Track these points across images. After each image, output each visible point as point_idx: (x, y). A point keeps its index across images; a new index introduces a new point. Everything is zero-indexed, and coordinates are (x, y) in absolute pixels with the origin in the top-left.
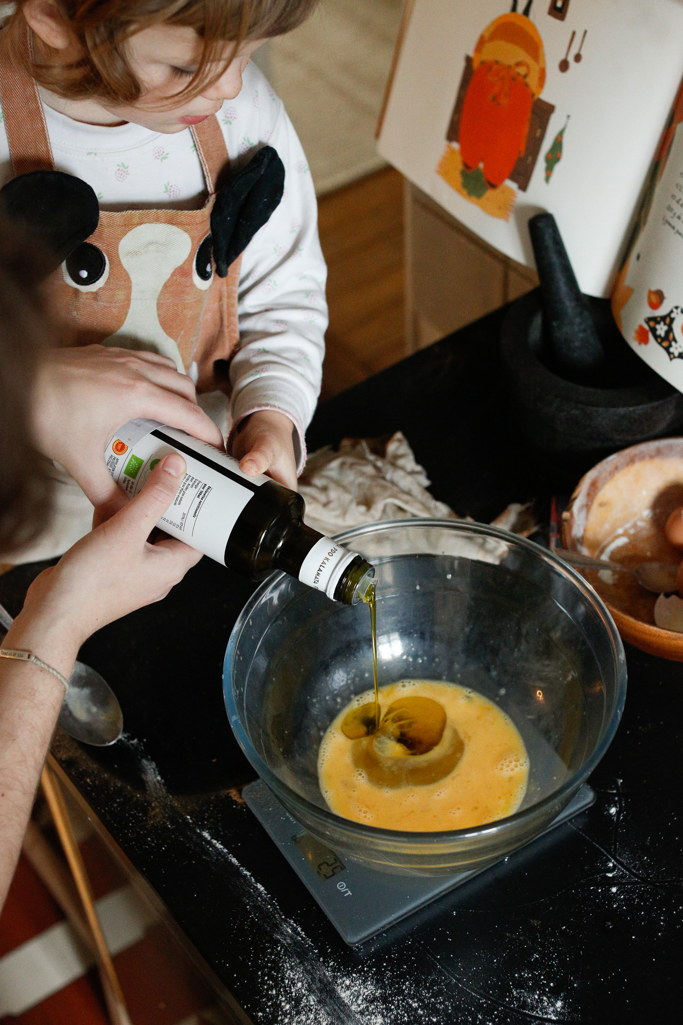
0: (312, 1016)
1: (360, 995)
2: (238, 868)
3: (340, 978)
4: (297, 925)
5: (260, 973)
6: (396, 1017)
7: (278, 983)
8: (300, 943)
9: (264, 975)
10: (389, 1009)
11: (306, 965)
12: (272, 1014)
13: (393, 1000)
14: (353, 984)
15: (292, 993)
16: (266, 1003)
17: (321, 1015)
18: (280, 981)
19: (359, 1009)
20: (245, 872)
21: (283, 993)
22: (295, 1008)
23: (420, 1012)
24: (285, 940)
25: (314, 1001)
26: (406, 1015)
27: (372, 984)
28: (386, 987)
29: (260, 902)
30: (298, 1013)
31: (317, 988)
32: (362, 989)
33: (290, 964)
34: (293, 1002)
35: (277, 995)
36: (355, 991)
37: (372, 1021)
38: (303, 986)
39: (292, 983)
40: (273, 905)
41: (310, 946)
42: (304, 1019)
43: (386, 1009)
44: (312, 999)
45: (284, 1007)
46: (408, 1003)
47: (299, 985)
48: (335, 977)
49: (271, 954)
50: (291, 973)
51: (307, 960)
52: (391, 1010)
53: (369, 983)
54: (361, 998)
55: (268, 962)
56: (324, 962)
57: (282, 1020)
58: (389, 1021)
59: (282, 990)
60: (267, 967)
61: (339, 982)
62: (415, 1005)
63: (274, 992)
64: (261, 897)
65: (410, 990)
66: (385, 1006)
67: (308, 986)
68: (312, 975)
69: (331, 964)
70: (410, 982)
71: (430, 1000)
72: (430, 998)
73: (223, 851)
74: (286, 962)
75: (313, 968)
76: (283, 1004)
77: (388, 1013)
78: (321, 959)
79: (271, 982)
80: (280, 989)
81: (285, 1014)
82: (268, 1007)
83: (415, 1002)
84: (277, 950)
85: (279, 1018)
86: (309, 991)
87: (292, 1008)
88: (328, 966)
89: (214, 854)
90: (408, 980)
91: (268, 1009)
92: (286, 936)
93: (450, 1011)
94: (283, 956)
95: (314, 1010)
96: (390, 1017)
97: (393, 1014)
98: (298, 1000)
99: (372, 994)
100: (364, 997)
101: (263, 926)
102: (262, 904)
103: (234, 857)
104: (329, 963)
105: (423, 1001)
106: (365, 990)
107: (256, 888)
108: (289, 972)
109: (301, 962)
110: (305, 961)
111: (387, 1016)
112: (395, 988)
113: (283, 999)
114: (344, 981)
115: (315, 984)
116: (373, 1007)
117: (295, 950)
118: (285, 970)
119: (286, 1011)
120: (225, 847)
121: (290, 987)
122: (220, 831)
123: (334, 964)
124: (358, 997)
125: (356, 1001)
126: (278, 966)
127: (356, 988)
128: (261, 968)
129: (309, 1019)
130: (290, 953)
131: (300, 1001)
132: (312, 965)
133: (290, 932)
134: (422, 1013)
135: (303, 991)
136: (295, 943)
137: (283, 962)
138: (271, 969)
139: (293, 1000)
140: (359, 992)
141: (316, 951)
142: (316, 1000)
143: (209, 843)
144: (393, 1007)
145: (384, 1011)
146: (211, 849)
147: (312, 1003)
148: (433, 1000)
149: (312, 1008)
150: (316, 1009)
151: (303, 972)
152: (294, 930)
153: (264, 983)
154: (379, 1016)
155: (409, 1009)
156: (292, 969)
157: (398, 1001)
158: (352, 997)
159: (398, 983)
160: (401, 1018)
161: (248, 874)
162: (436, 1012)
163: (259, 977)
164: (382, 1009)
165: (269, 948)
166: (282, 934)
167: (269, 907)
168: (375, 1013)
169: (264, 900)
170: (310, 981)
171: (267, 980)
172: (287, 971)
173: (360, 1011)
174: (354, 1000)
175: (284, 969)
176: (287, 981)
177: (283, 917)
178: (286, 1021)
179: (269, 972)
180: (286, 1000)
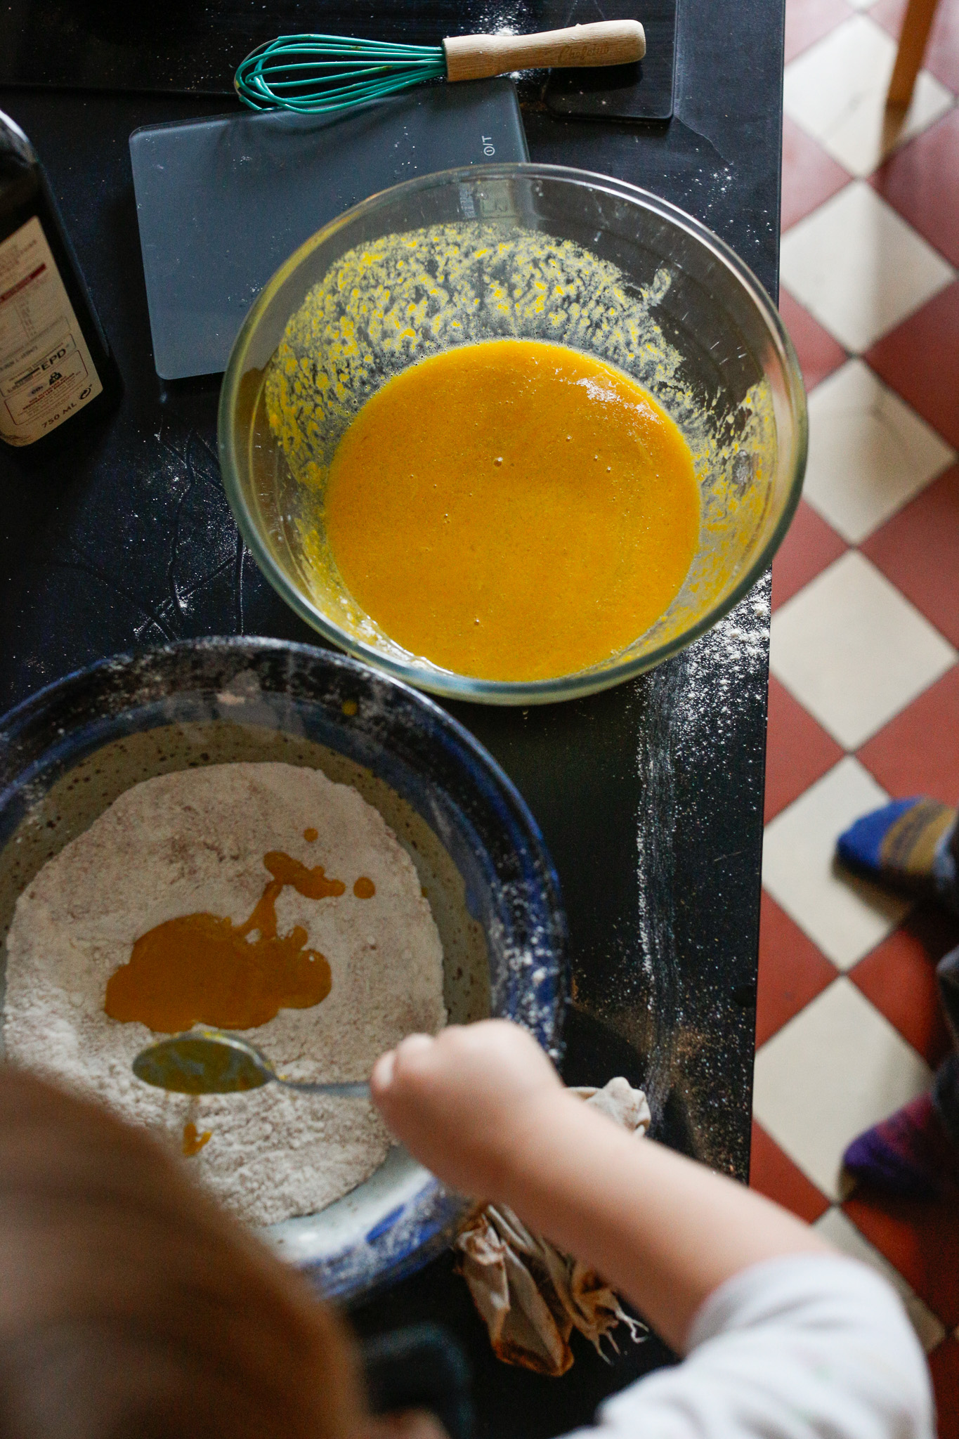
0: (707, 651)
2: (646, 888)
4: (637, 764)
5: (723, 743)
7: (712, 717)
8: (652, 742)
9: (720, 737)
11: (665, 711)
12: (745, 687)
15: (707, 693)
16: (742, 704)
17: (696, 645)
18: (708, 716)
20: (643, 877)
21: (716, 701)
22: (717, 675)
24: (664, 758)
25: (691, 665)
29: (655, 827)
30: (717, 666)
31: (676, 676)
33: (683, 726)
34: (714, 682)
35: (723, 703)
38: (688, 691)
39: (698, 703)
40: (644, 809)
41: (644, 730)
42: (717, 654)
44: (691, 670)
45: (728, 685)
47: (692, 695)
49: (693, 754)
50: (689, 715)
51: (660, 715)
55: (704, 748)
56: (645, 699)
57: (741, 672)
59: (715, 705)
60: (709, 743)
63: (725, 709)
64: (649, 831)
67: (683, 686)
68: (669, 694)
69: (640, 690)
73: (646, 926)
74: (685, 731)
75: (662, 702)
76: (725, 688)
78: (646, 703)
79: (719, 722)
80: (714, 708)
81: (732, 676)
82: (744, 698)
84: (683, 753)
85: (742, 676)
86: (687, 680)
87: (719, 677)
88: (645, 690)
89: (659, 932)
91: (746, 696)
92: (660, 762)
94: (682, 742)
95: (699, 656)
98: (707, 680)
101: (675, 795)
102: (655, 822)
103: (639, 907)
104: (641, 694)
107: (645, 847)
108: (691, 719)
109: (669, 718)
110: (663, 717)
113: (721, 694)
115: (675, 682)
117: (663, 738)
118: (692, 724)
119: (728, 679)
120: (639, 929)
121: (703, 700)
122: (628, 956)
123: (636, 688)
126: (696, 735)
128: (718, 748)
130: (671, 737)
131: (704, 676)
132: (659, 705)
133: (652, 762)
135: (693, 685)
136: (657, 746)
137: (688, 735)
138: (706, 737)
139: (713, 684)
141: (643, 717)
143: (653, 951)
146: (657, 941)
147: (694, 665)
149: (699, 660)
150: (696, 655)
151: (676, 707)
152: (646, 761)
153: (727, 729)
156: (685, 719)
161: (639, 872)
163: (727, 738)
165: (689, 763)
166: (662, 768)
167: (650, 811)
169: (649, 824)
170: (677, 691)
171: (720, 728)
172: (692, 721)
175: (694, 726)
176: (702, 710)
177: (645, 786)
178: (737, 668)
179: (711, 735)
180: (718, 690)
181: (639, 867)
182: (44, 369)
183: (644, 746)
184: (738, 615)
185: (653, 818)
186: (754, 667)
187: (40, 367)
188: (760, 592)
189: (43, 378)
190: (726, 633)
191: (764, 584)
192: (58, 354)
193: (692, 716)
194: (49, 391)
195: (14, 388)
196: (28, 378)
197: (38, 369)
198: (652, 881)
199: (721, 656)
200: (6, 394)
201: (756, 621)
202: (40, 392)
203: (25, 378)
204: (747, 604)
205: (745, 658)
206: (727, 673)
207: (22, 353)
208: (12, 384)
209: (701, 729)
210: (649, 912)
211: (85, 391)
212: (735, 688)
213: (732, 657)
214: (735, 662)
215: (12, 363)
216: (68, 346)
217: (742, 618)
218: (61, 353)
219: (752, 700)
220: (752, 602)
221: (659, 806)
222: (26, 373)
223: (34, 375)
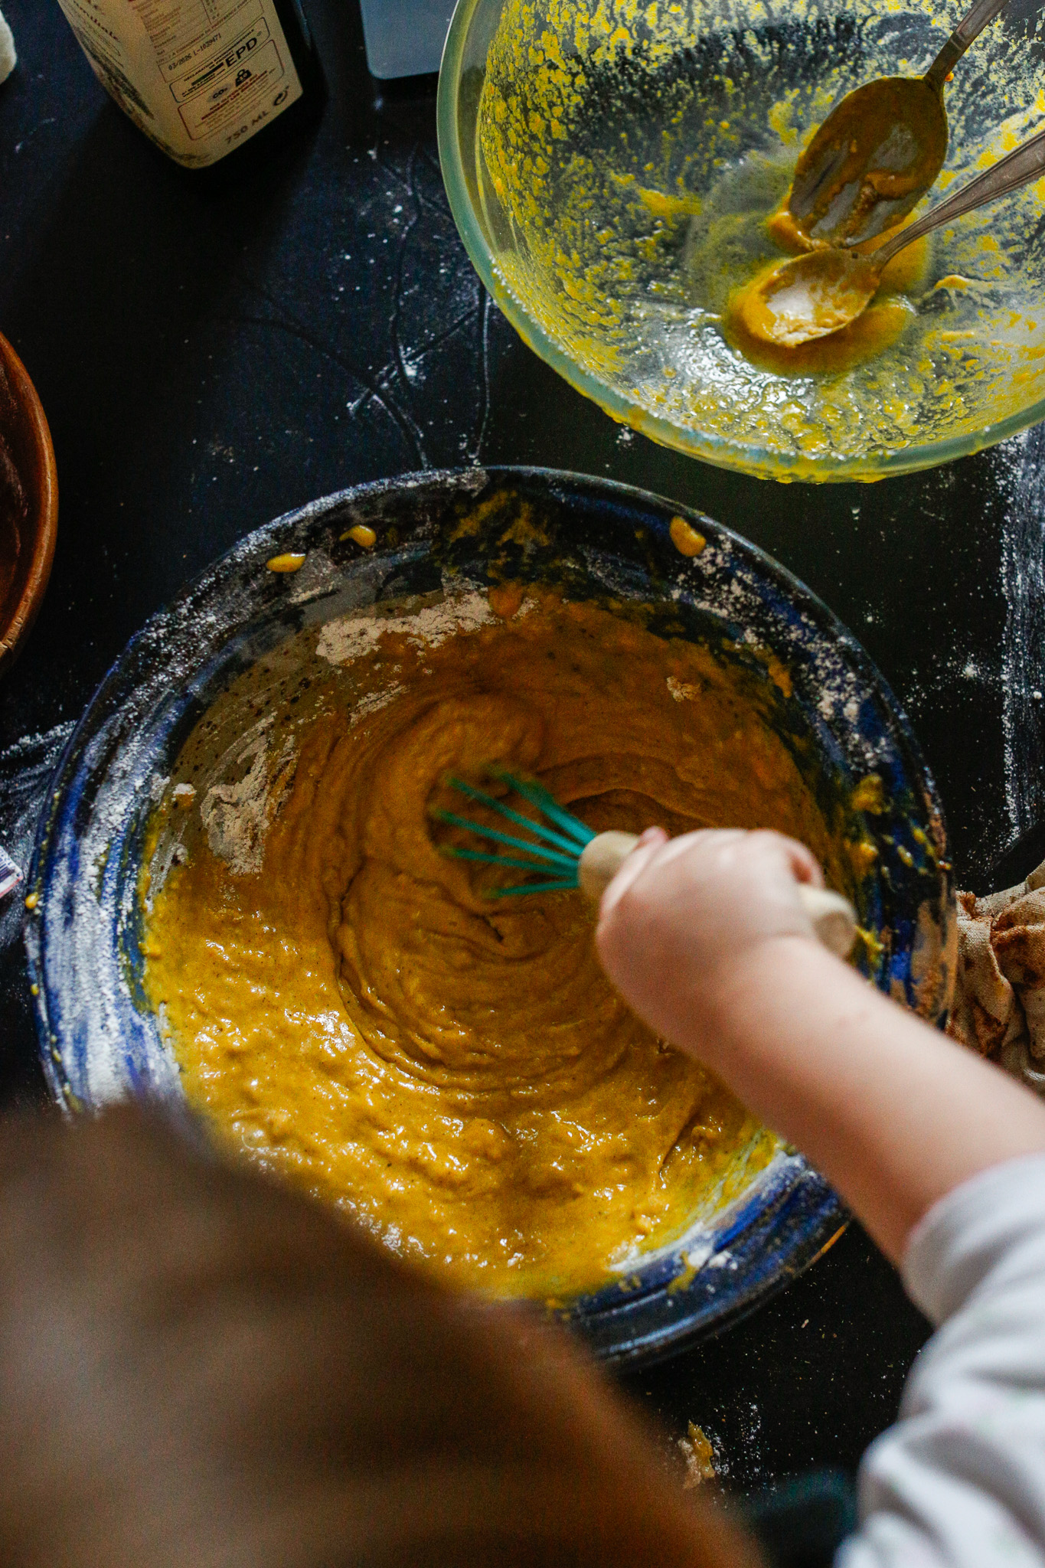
2: (1013, 740)
4: (1001, 579)
8: (1019, 550)
11: (1037, 511)
20: (1009, 725)
24: (1036, 571)
29: (1025, 660)
40: (1009, 637)
41: (1009, 534)
48: (1013, 460)
51: (1030, 515)
56: (1010, 494)
64: (1016, 667)
69: (1003, 482)
73: (1013, 788)
75: (1032, 498)
78: (1011, 500)
88: (1009, 482)
89: (1030, 796)
92: (1030, 576)
102: (1025, 654)
103: (1004, 764)
104: (1005, 487)
107: (1012, 687)
110: (1034, 517)
114: (1006, 445)
117: (1035, 545)
120: (1005, 792)
122: (990, 827)
123: (998, 479)
132: (1030, 502)
133: (1019, 577)
136: (1026, 555)
141: (1007, 518)
143: (1022, 821)
146: (1028, 808)
152: (1012, 575)
161: (1005, 719)
166: (1033, 584)
167: (1018, 640)
169: (1016, 657)
177: (1011, 607)
181: (1005, 712)
182: (229, 65)
183: (1010, 555)
185: (1022, 649)
187: (224, 61)
189: (227, 78)
192: (247, 44)
194: (235, 95)
195: (190, 91)
196: (208, 77)
197: (222, 64)
198: (1020, 730)
200: (180, 98)
202: (224, 96)
203: (204, 77)
207: (201, 44)
208: (188, 85)
210: (1017, 771)
215: (189, 57)
216: (260, 33)
218: (251, 43)
221: (1029, 632)
222: (207, 70)
223: (216, 73)
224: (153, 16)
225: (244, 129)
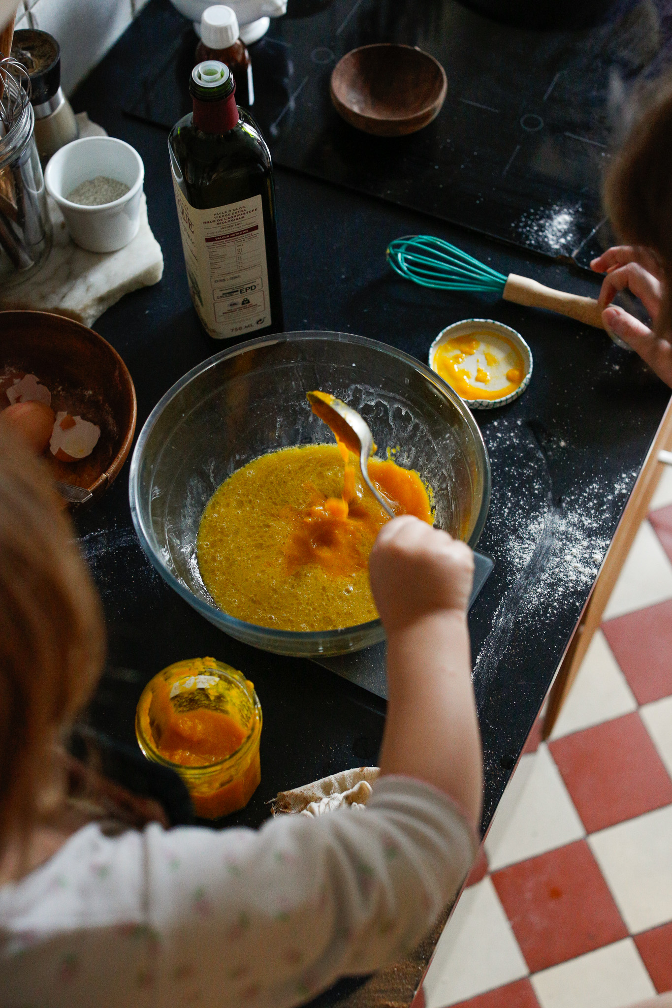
0: (557, 570)
1: (521, 548)
3: (516, 567)
4: (493, 617)
5: (547, 621)
6: (522, 518)
7: (547, 606)
8: (506, 607)
9: (547, 618)
10: (520, 525)
11: (521, 594)
12: (572, 596)
13: (512, 526)
14: (516, 556)
15: (548, 592)
16: (567, 604)
17: (552, 565)
18: (544, 605)
19: (532, 543)
21: (552, 598)
22: (558, 584)
23: (509, 505)
24: (510, 619)
25: (545, 574)
26: (517, 513)
27: (508, 544)
28: (504, 535)
29: (491, 653)
30: (560, 580)
31: (534, 577)
32: (516, 549)
33: (527, 605)
34: (555, 587)
35: (556, 600)
36: (520, 552)
37: (536, 531)
38: (539, 588)
39: (541, 596)
40: (488, 642)
41: (504, 600)
42: (562, 574)
43: (521, 527)
44: (544, 577)
45: (562, 592)
46: (508, 515)
47: (539, 590)
48: (518, 570)
49: (528, 622)
50: (534, 600)
51: (517, 595)
52: (520, 523)
53: (508, 546)
54: (523, 546)
55: (536, 621)
56: (511, 584)
57: (573, 588)
58: (529, 521)
59: (550, 600)
60: (540, 619)
61: (520, 566)
62: (507, 511)
63: (555, 604)
64: (486, 654)
65: (497, 519)
66: (519, 529)
67: (536, 584)
68: (526, 586)
69: (510, 578)
70: (492, 521)
71: (497, 503)
72: (496, 504)
74: (528, 608)
75: (521, 588)
76: (560, 593)
77: (523, 524)
78: (511, 586)
79: (550, 610)
80: (550, 601)
82: (569, 601)
83: (504, 512)
84: (522, 620)
85: (572, 590)
86: (540, 582)
87: (559, 586)
88: (513, 579)
90: (491, 523)
91: (571, 601)
92: (507, 620)
93: (497, 488)
94: (524, 613)
95: (552, 571)
96: (525, 522)
97: (522, 521)
98: (551, 585)
99: (516, 540)
100: (521, 544)
101: (508, 640)
102: (492, 651)
104: (510, 580)
105: (501, 506)
106: (515, 546)
107: (480, 662)
108: (534, 603)
109: (521, 598)
110: (518, 596)
111: (526, 524)
112: (502, 528)
113: (556, 595)
114: (518, 563)
115: (532, 580)
116: (525, 536)
117: (514, 608)
118: (533, 606)
119: (564, 589)
121: (545, 595)
123: (508, 576)
124: (523, 548)
125: (527, 548)
126: (534, 612)
127: (518, 553)
128: (543, 623)
129: (560, 571)
130: (518, 609)
131: (550, 583)
132: (519, 590)
133: (502, 618)
134: (509, 504)
135: (542, 586)
136: (509, 611)
137: (529, 611)
138: (539, 616)
139: (554, 588)
140: (519, 550)
141: (506, 593)
142: (543, 574)
144: (517, 523)
145: (523, 527)
147: (547, 575)
148: (495, 502)
149: (551, 573)
150: (550, 570)
151: (528, 594)
152: (499, 616)
153: (553, 615)
154: (529, 528)
155: (512, 512)
156: (530, 602)
157: (510, 522)
158: (527, 552)
159: (497, 528)
160: (522, 514)
162: (503, 496)
163: (551, 620)
164: (522, 529)
165: (523, 626)
166: (507, 623)
167: (491, 644)
168: (528, 532)
169: (488, 650)
170: (531, 585)
171: (549, 613)
173: (533, 542)
174: (527, 550)
176: (542, 600)
177: (493, 630)
178: (571, 585)
179: (542, 615)
180: (556, 593)
182: (241, 293)
183: (501, 608)
184: (582, 557)
185: (492, 648)
186: (581, 587)
187: (239, 290)
188: (600, 548)
189: (239, 299)
190: (571, 564)
191: (604, 545)
192: (251, 287)
193: (535, 601)
194: (240, 309)
195: (221, 297)
196: (231, 293)
197: (237, 291)
198: (478, 683)
199: (564, 575)
200: (216, 299)
201: (592, 563)
202: (235, 307)
203: (229, 293)
204: (590, 553)
205: (577, 581)
206: (564, 585)
207: (231, 276)
208: (221, 294)
209: (537, 610)
211: (260, 320)
212: (566, 595)
213: (570, 578)
214: (571, 581)
215: (224, 280)
216: (258, 284)
217: (584, 559)
218: (253, 288)
219: (574, 604)
220: (593, 553)
221: (497, 643)
222: (231, 290)
223: (235, 293)
224: (214, 254)
225: (240, 328)
